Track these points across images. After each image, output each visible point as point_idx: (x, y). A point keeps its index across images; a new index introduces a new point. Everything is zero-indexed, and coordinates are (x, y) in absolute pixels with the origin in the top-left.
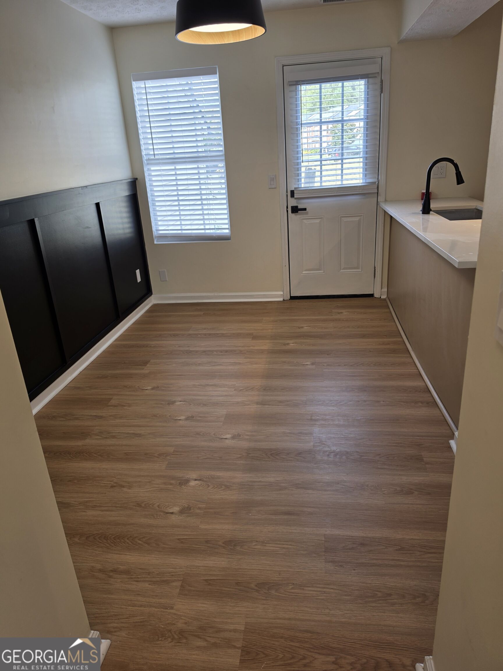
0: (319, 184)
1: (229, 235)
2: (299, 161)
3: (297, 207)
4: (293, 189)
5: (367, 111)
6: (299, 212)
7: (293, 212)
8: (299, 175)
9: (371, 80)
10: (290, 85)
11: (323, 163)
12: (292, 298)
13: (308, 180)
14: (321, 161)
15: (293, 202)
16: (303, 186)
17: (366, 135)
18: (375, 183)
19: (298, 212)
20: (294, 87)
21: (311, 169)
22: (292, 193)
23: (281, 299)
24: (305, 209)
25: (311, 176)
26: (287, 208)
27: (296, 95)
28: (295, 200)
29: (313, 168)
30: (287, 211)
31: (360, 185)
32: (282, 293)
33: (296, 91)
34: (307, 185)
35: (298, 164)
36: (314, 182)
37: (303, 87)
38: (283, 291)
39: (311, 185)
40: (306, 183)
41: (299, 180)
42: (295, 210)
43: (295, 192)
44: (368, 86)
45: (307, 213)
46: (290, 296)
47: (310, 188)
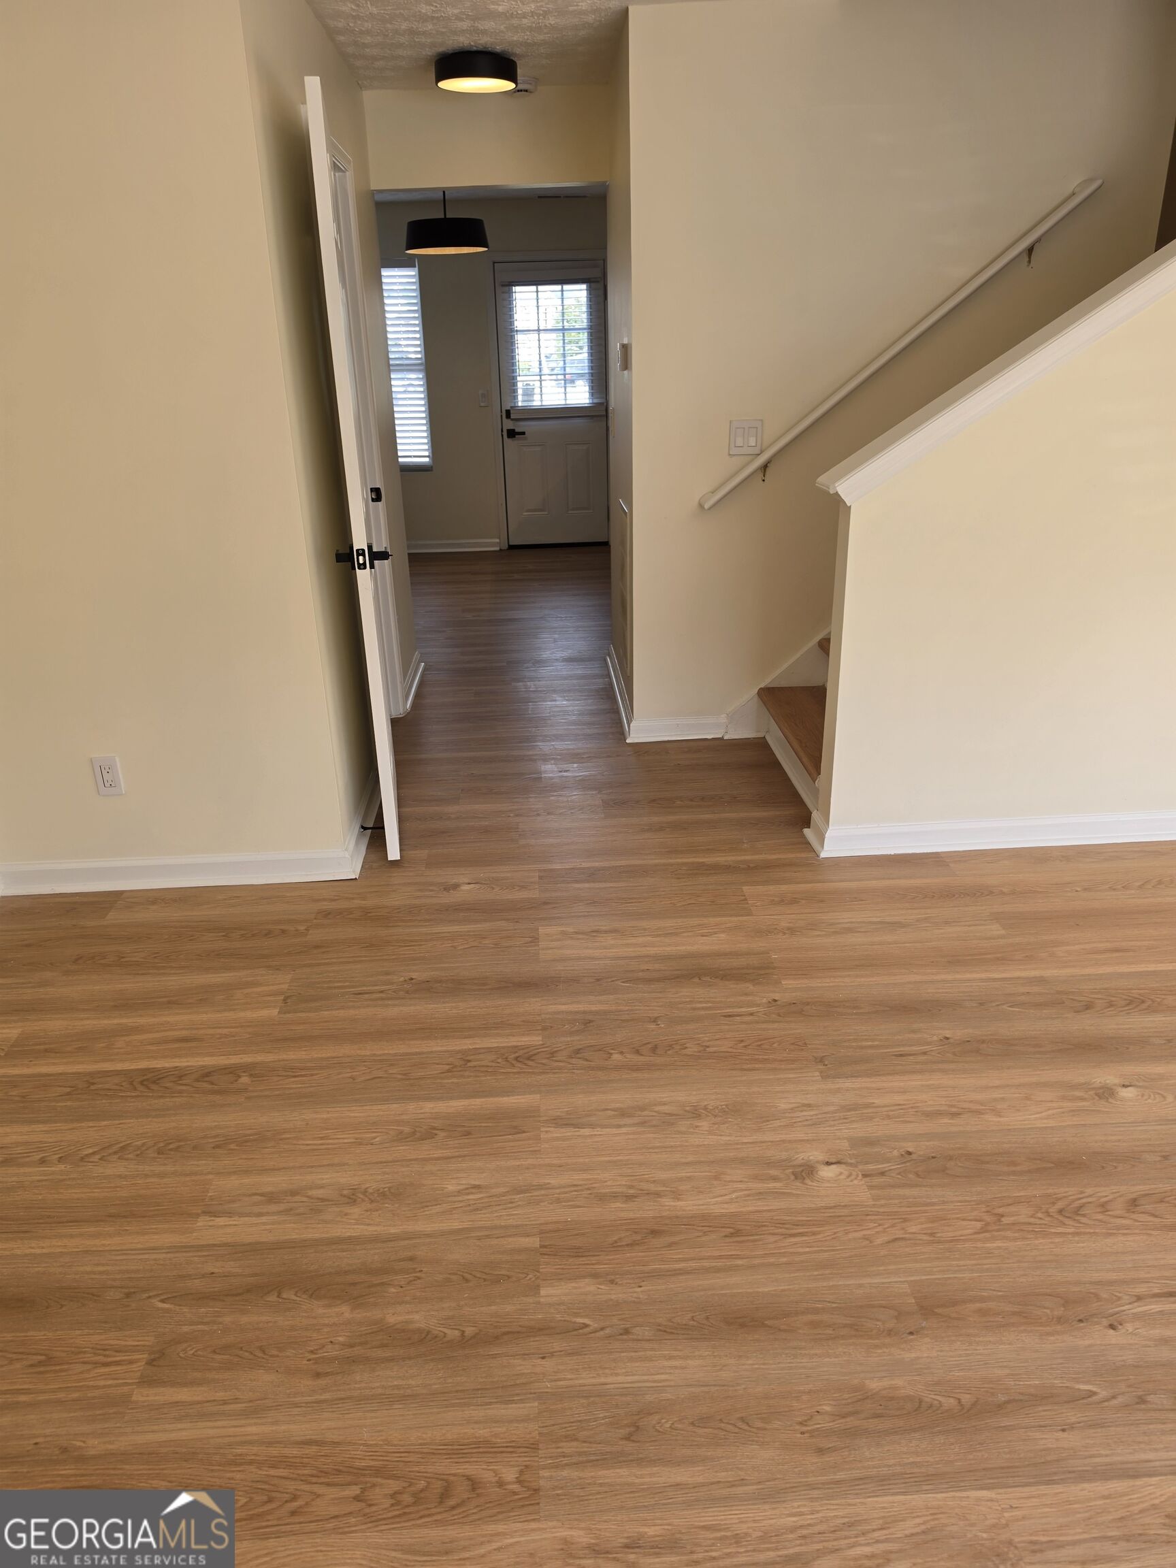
0: (539, 403)
1: (431, 464)
2: (515, 374)
3: (514, 430)
4: (509, 408)
5: (590, 320)
6: (517, 436)
7: (509, 436)
8: (515, 391)
9: (593, 285)
10: (503, 286)
11: (543, 377)
12: (511, 547)
13: (526, 398)
14: (541, 375)
15: (509, 425)
16: (520, 404)
17: (591, 348)
18: (603, 403)
19: (515, 437)
20: (507, 288)
21: (529, 385)
22: (508, 413)
23: (497, 549)
24: (523, 433)
25: (529, 393)
26: (502, 431)
27: (510, 297)
28: (511, 422)
29: (531, 383)
30: (502, 435)
31: (586, 405)
32: (498, 540)
33: (510, 293)
34: (525, 404)
35: (514, 378)
36: (533, 401)
37: (517, 289)
38: (500, 538)
39: (530, 404)
40: (523, 401)
41: (515, 397)
42: (512, 434)
43: (511, 411)
44: (590, 290)
45: (526, 439)
46: (509, 545)
47: (529, 408)
